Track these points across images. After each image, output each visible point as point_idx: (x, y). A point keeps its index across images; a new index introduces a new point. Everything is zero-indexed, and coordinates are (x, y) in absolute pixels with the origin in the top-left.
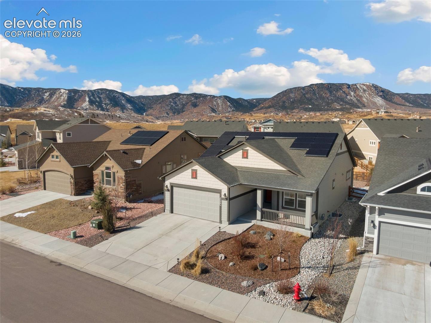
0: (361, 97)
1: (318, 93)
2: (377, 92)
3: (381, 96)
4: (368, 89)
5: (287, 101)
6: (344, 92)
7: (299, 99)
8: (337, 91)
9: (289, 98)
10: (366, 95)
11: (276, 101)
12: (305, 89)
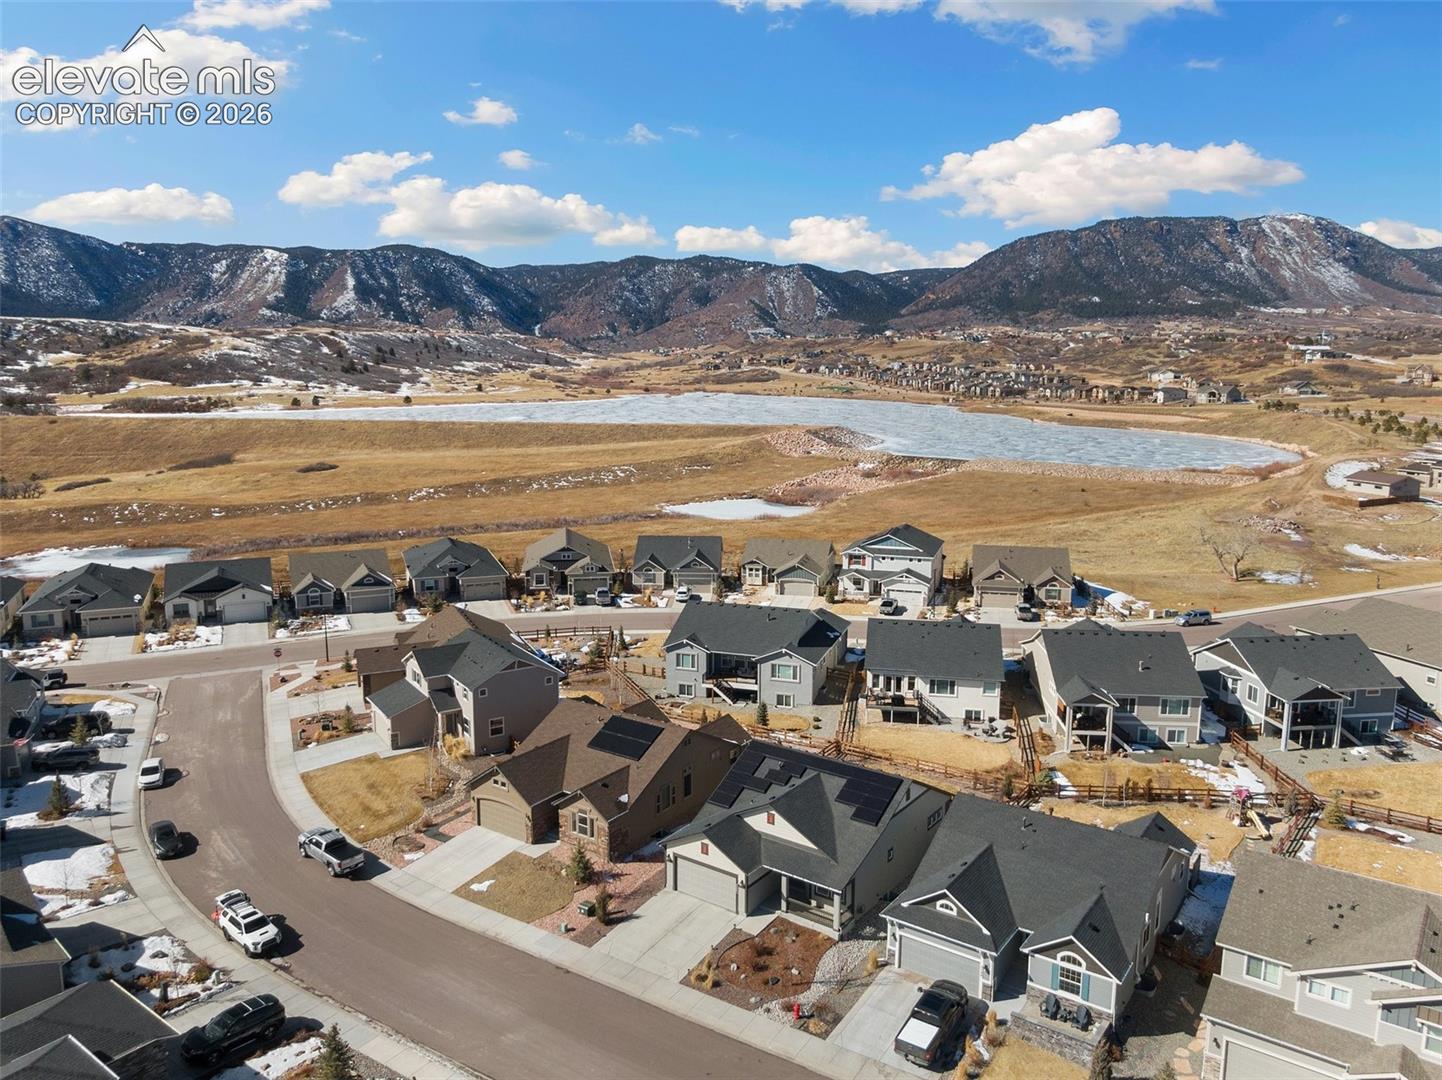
0: (1275, 263)
1: (1125, 253)
2: (1333, 244)
3: (1344, 261)
4: (1301, 237)
5: (1015, 282)
6: (1216, 248)
7: (1059, 274)
8: (1191, 244)
9: (1025, 270)
10: (1294, 257)
11: (978, 281)
12: (1081, 238)
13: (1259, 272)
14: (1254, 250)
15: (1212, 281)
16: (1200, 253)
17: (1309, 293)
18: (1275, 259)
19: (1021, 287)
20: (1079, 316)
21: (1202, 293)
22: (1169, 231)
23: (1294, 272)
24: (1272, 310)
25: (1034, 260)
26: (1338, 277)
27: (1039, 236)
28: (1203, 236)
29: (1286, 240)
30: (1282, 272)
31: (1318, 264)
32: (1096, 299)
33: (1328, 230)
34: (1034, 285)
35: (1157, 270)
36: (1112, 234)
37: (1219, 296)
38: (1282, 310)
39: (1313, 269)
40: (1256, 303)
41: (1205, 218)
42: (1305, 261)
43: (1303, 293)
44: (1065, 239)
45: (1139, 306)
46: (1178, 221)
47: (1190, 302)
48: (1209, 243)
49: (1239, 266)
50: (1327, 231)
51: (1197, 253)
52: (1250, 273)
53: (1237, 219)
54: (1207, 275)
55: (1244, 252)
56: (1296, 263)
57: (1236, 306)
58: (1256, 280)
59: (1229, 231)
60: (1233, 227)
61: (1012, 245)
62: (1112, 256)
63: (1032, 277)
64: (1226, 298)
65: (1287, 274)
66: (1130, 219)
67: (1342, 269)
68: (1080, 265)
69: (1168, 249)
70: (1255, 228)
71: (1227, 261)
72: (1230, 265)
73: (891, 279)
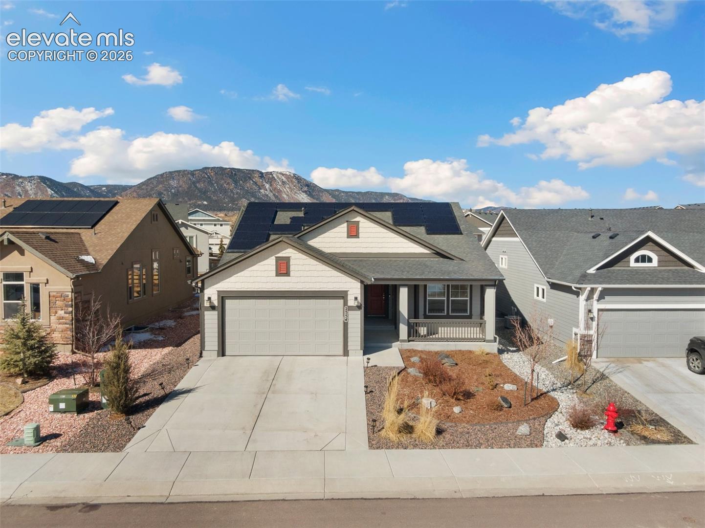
1: (217, 183)
3: (305, 192)
4: (289, 181)
5: (165, 193)
6: (255, 183)
7: (186, 190)
9: (169, 187)
11: (145, 191)
12: (196, 174)
13: (274, 195)
14: (271, 185)
16: (249, 185)
18: (280, 190)
19: (168, 195)
22: (235, 174)
23: (288, 195)
25: (174, 183)
27: (175, 171)
28: (250, 178)
29: (283, 182)
30: (283, 195)
31: (296, 193)
32: (205, 203)
34: (175, 195)
35: (232, 191)
36: (210, 173)
39: (294, 195)
41: (250, 170)
42: (291, 191)
44: (188, 174)
45: (225, 207)
46: (239, 170)
48: (253, 181)
49: (266, 192)
50: (298, 180)
52: (270, 195)
53: (263, 171)
54: (253, 194)
55: (267, 186)
56: (288, 192)
58: (274, 199)
60: (262, 175)
61: (162, 175)
62: (210, 183)
63: (173, 191)
66: (217, 168)
67: (305, 195)
68: (196, 187)
69: (236, 182)
70: (271, 176)
71: (261, 189)
73: (96, 188)
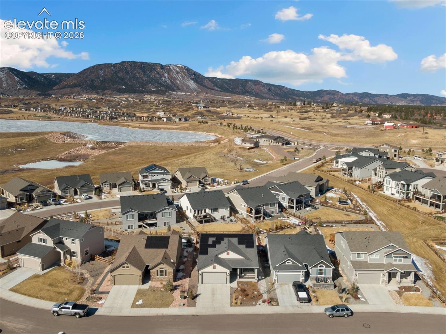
0: (175, 79)
1: (131, 72)
2: (190, 74)
3: (193, 79)
4: (181, 72)
6: (158, 73)
7: (110, 78)
8: (151, 71)
9: (99, 76)
10: (179, 77)
11: (82, 79)
12: (116, 66)
13: (171, 81)
14: (169, 74)
15: (158, 83)
16: (154, 74)
17: (185, 89)
18: (175, 77)
19: (98, 82)
20: (119, 92)
21: (156, 87)
22: (144, 66)
23: (180, 82)
24: (176, 93)
25: (102, 73)
26: (192, 84)
27: (102, 64)
28: (154, 69)
29: (177, 72)
30: (177, 82)
31: (186, 80)
32: (124, 87)
33: (188, 70)
34: (103, 81)
35: (142, 79)
36: (126, 66)
37: (161, 88)
38: (178, 93)
39: (185, 81)
40: (171, 91)
41: (154, 63)
42: (183, 79)
43: (183, 88)
44: (111, 66)
45: (137, 90)
46: (146, 63)
47: (153, 89)
48: (156, 72)
49: (165, 79)
51: (153, 74)
52: (169, 81)
53: (163, 64)
54: (156, 81)
55: (166, 75)
56: (180, 79)
57: (166, 91)
58: (170, 84)
59: (161, 68)
60: (162, 67)
61: (93, 67)
62: (127, 73)
63: (101, 78)
64: (163, 88)
65: (179, 82)
66: (131, 62)
67: (193, 82)
68: (117, 75)
69: (144, 72)
70: (168, 68)
71: (162, 77)
72: (163, 78)
73: (47, 76)
